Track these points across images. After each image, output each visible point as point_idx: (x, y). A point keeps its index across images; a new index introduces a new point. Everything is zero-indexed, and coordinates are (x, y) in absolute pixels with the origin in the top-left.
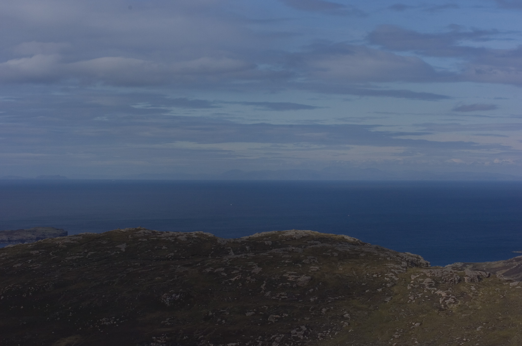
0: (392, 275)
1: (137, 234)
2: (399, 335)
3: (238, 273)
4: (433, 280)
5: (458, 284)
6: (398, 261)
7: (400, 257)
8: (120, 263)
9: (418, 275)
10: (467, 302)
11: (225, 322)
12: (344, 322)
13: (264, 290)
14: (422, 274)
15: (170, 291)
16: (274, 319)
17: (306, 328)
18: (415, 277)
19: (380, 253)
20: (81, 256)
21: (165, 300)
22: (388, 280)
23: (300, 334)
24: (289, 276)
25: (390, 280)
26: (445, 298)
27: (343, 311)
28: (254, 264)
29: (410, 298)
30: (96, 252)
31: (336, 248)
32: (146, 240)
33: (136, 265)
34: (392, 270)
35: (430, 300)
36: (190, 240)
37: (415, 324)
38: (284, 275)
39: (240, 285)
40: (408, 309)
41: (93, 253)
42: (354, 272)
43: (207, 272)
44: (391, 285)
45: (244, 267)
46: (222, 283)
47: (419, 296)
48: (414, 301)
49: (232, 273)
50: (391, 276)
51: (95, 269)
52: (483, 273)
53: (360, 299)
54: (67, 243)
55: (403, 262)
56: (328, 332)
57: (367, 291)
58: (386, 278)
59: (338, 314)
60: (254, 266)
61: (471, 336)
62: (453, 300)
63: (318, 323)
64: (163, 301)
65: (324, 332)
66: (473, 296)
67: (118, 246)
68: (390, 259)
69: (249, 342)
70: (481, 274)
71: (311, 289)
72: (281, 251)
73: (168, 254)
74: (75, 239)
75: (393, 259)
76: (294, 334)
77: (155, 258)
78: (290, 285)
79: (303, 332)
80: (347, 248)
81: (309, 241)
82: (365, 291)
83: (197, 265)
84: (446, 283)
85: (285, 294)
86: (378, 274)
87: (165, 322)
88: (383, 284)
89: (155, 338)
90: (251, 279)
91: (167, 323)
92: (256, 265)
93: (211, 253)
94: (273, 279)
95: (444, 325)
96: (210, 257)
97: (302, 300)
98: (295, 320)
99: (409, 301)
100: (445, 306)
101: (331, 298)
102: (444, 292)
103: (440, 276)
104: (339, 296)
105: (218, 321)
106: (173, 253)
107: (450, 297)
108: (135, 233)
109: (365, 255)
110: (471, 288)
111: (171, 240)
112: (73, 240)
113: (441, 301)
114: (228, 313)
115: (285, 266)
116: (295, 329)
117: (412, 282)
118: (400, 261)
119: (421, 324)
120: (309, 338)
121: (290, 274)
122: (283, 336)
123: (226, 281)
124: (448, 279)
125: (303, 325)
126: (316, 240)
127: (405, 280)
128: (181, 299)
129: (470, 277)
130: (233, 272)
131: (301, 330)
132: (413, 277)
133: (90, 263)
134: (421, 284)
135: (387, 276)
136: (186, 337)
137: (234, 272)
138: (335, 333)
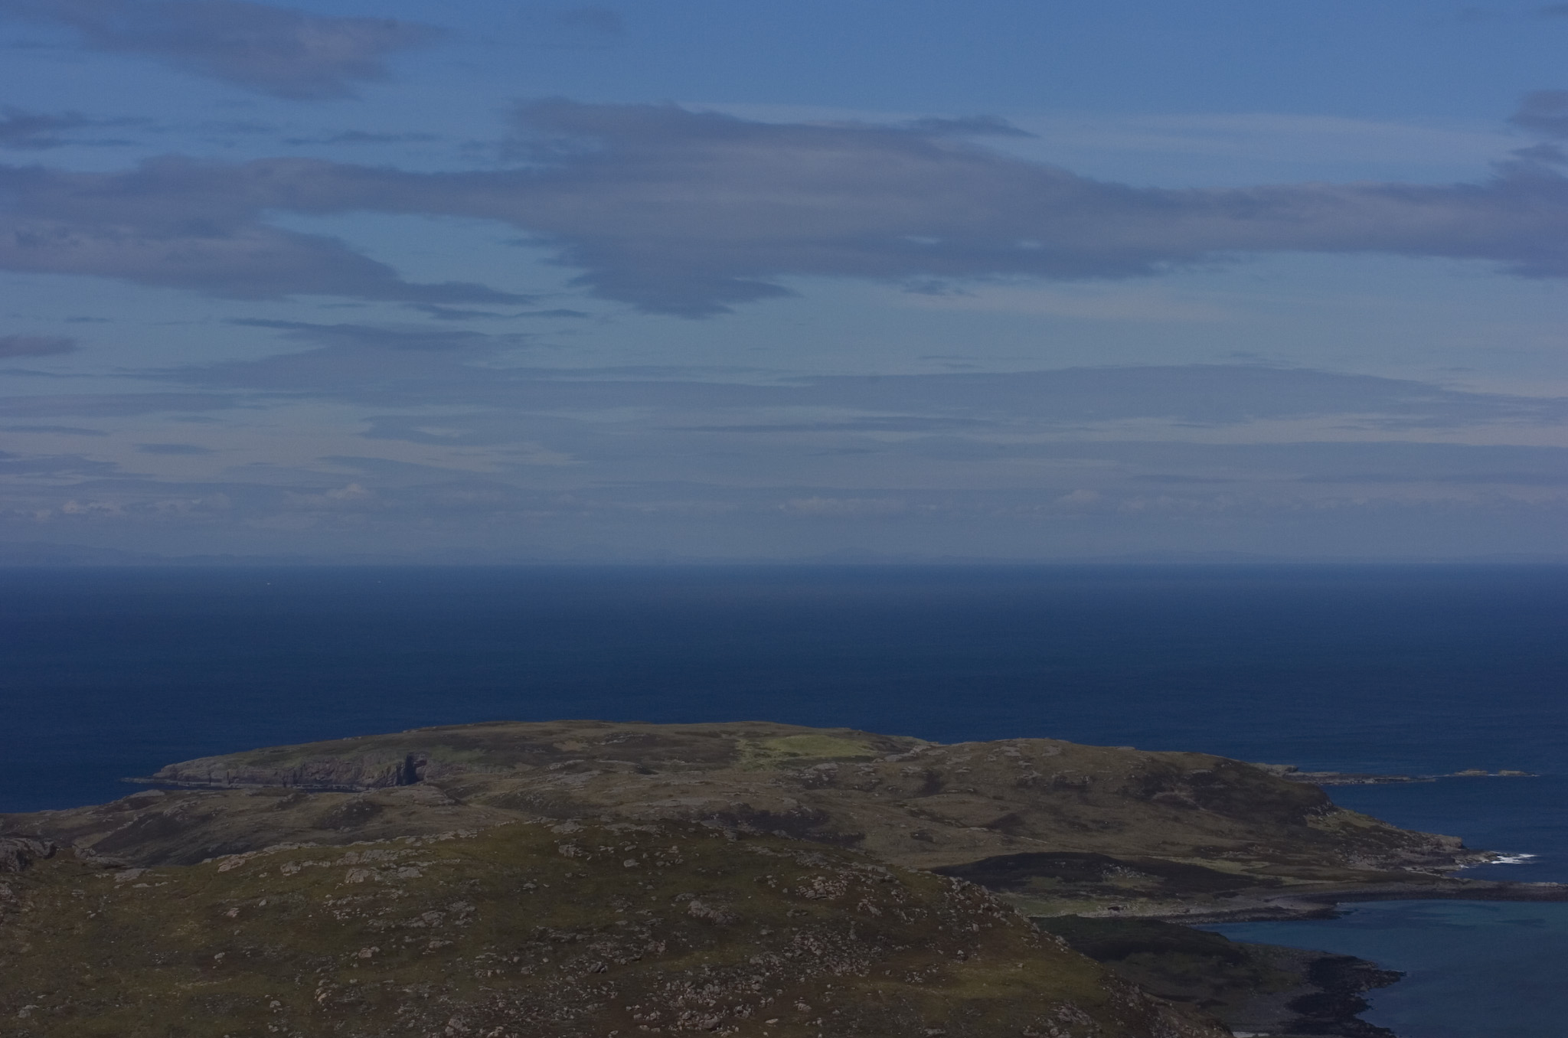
52: (35, 845)
70: (29, 847)
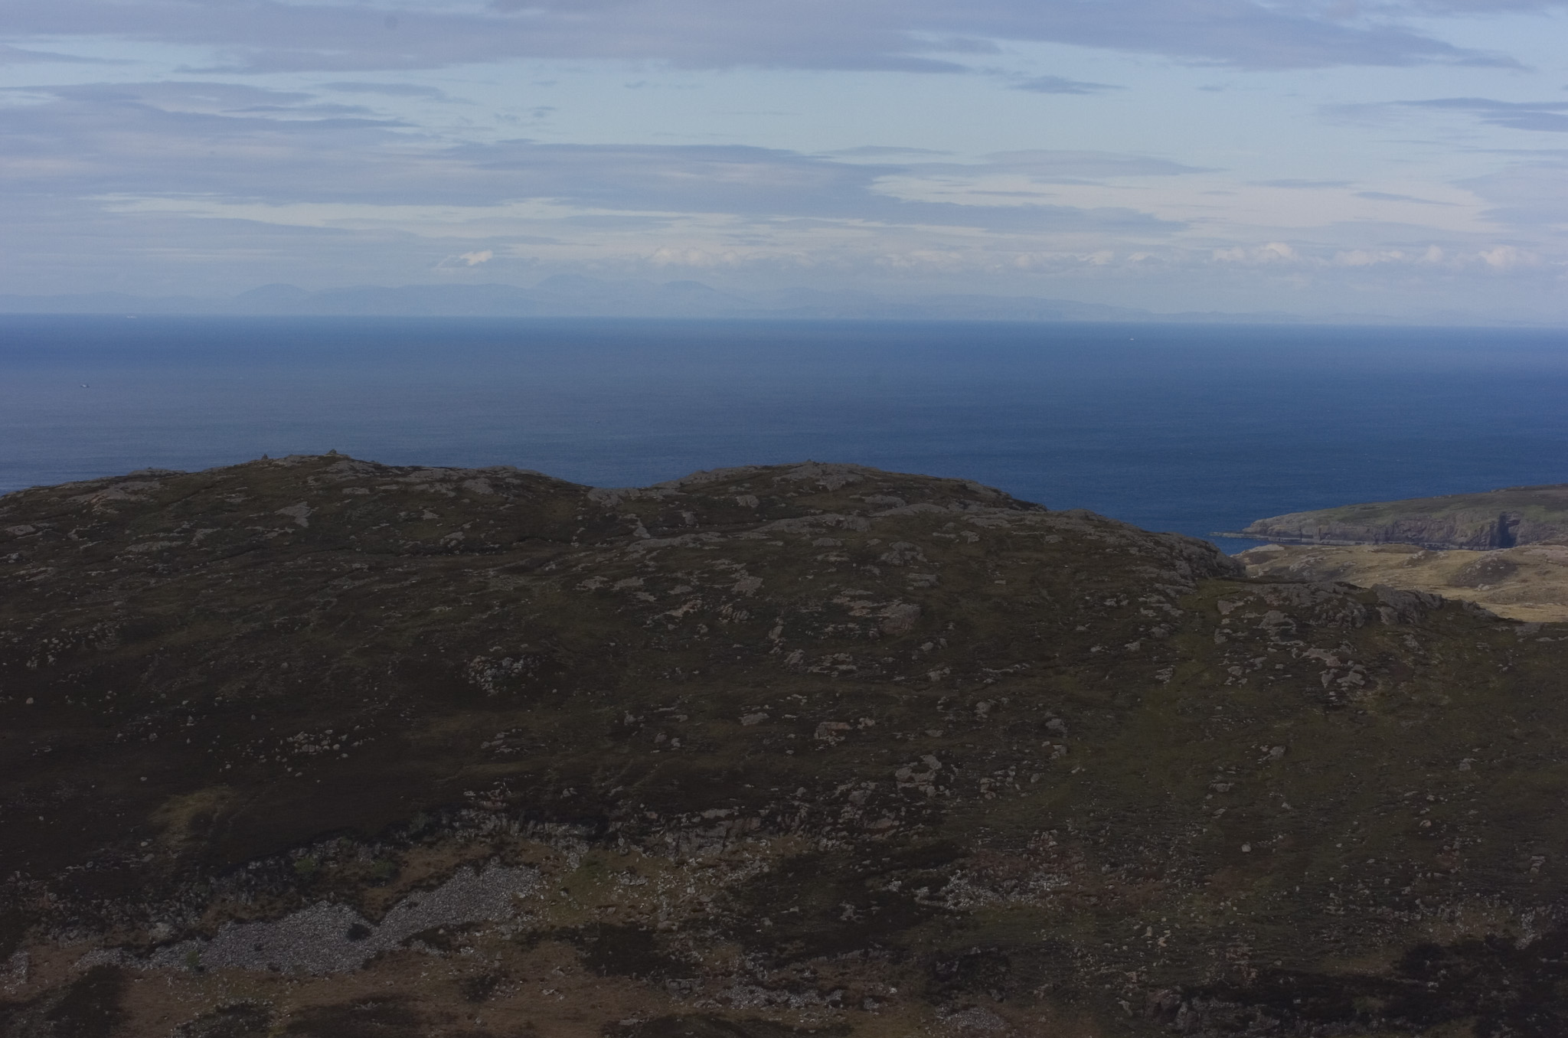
0: (1159, 602)
1: (332, 473)
2: (1230, 784)
3: (689, 593)
4: (1289, 617)
5: (1361, 627)
6: (1165, 560)
7: (1163, 545)
8: (300, 562)
9: (1240, 600)
10: (1403, 684)
11: (678, 745)
12: (1052, 744)
13: (781, 644)
14: (1251, 598)
15: (491, 650)
16: (831, 735)
17: (940, 764)
18: (1232, 606)
19: (1105, 534)
20: (173, 541)
21: (482, 678)
22: (1150, 615)
23: (925, 781)
24: (852, 604)
25: (1156, 617)
26: (1336, 671)
27: (1039, 709)
28: (735, 566)
29: (1229, 670)
30: (219, 529)
31: (965, 518)
32: (367, 492)
33: (357, 569)
34: (1157, 585)
35: (1290, 676)
36: (503, 493)
37: (1271, 752)
38: (835, 601)
39: (702, 631)
40: (1235, 705)
41: (209, 531)
42: (1044, 592)
43: (590, 589)
44: (1163, 630)
45: (706, 575)
46: (645, 623)
47: (1255, 665)
48: (1244, 681)
49: (672, 592)
50: (1158, 605)
51: (230, 580)
53: (1077, 672)
54: (116, 501)
55: (1177, 563)
56: (1009, 776)
57: (1094, 650)
58: (1143, 611)
59: (1027, 721)
60: (736, 571)
61: (1448, 786)
62: (1359, 677)
63: (972, 746)
64: (474, 678)
65: (999, 776)
66: (1417, 665)
67: (282, 511)
68: (1140, 551)
69: (769, 804)
70: (1419, 599)
71: (924, 643)
72: (804, 526)
73: (446, 537)
74: (138, 490)
75: (1146, 552)
76: (905, 782)
77: (408, 547)
78: (860, 632)
79: (931, 774)
80: (999, 518)
81: (868, 495)
82: (1089, 649)
83: (547, 569)
84: (1331, 625)
85: (847, 658)
86: (1119, 596)
87: (493, 743)
88: (1141, 629)
89: (471, 794)
90: (733, 612)
91: (499, 746)
92: (742, 569)
93: (578, 532)
94: (805, 611)
95: (1358, 752)
96: (577, 545)
97: (903, 678)
98: (898, 737)
99: (1228, 679)
100: (1341, 695)
101: (991, 671)
102: (1329, 654)
103: (1309, 604)
104: (1016, 663)
105: (656, 741)
106: (460, 533)
107: (1349, 669)
108: (324, 469)
109: (1061, 539)
110: (1406, 640)
111: (444, 491)
112: (135, 493)
113: (1325, 681)
114: (686, 717)
115: (829, 571)
116: (905, 765)
117: (1226, 621)
118: (1169, 557)
119: (1287, 749)
120: (952, 794)
121: (853, 598)
122: (872, 785)
123: (656, 617)
124: (1335, 614)
125: (929, 753)
126: (889, 494)
127: (1203, 617)
128: (529, 675)
129: (1393, 607)
130: (672, 589)
131: (925, 768)
132: (1225, 608)
133: (208, 563)
134: (1254, 627)
135: (1146, 602)
136: (569, 791)
137: (678, 590)
138: (1029, 779)
